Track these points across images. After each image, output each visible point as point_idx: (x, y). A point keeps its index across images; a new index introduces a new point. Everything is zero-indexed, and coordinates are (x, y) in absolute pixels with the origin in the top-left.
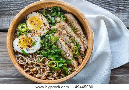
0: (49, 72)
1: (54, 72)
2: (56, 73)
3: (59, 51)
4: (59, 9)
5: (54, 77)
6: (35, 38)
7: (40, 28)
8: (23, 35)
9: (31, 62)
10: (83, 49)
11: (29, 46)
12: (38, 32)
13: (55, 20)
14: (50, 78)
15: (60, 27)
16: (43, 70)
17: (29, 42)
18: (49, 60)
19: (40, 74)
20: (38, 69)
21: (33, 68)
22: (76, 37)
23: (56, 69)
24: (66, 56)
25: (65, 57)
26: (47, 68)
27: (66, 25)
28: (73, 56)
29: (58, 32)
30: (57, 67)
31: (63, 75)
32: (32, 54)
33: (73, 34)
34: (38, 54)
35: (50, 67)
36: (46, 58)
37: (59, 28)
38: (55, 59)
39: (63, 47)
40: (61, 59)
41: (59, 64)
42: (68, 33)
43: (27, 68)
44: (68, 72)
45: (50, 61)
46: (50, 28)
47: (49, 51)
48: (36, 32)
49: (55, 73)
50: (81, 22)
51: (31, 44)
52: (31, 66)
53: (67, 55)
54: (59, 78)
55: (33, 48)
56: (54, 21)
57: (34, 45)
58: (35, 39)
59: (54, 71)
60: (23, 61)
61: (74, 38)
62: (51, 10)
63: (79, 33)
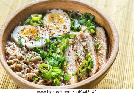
0: (35, 76)
1: (41, 78)
3: (62, 58)
4: (92, 18)
6: (44, 34)
7: (57, 28)
8: (32, 25)
9: (21, 57)
11: (30, 39)
13: (79, 27)
15: (81, 35)
19: (23, 73)
24: (68, 69)
25: (66, 69)
26: (36, 70)
27: (90, 37)
36: (42, 60)
37: (79, 36)
39: (70, 57)
42: (87, 47)
43: (12, 60)
46: (69, 32)
48: (50, 30)
51: (34, 37)
53: (70, 68)
57: (37, 41)
58: (42, 35)
60: (13, 50)
61: (91, 54)
62: (82, 15)
63: (101, 52)
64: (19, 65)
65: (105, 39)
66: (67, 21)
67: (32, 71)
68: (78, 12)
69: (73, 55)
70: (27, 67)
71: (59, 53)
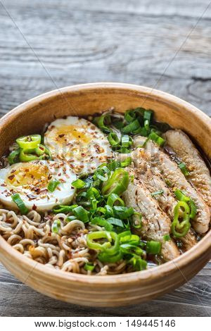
0: (85, 264)
1: (100, 264)
2: (106, 267)
4: (150, 115)
6: (62, 172)
7: (83, 155)
9: (34, 232)
10: (204, 219)
11: (36, 191)
12: (72, 163)
15: (143, 156)
16: (65, 256)
19: (55, 265)
20: (50, 250)
21: (37, 246)
24: (149, 229)
25: (143, 232)
26: (80, 250)
28: (171, 235)
29: (135, 169)
32: (42, 214)
35: (92, 252)
36: (84, 226)
37: (139, 157)
38: (111, 227)
39: (142, 204)
42: (165, 177)
46: (113, 157)
48: (69, 162)
49: (102, 268)
51: (44, 185)
52: (32, 242)
53: (152, 226)
55: (49, 194)
57: (54, 190)
58: (60, 175)
59: (102, 262)
60: (9, 224)
61: (182, 188)
62: (123, 117)
64: (39, 249)
66: (97, 136)
67: (73, 255)
68: (113, 112)
69: (148, 199)
70: (58, 251)
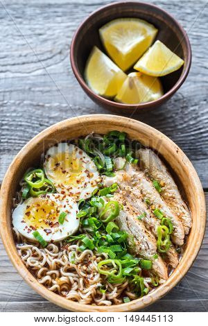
0: (99, 287)
1: (110, 286)
2: (116, 289)
3: (122, 236)
4: (124, 138)
5: (111, 298)
6: (66, 204)
7: (78, 182)
8: (35, 197)
9: (56, 263)
10: (180, 235)
11: (50, 224)
12: (71, 191)
13: (113, 163)
14: (101, 301)
15: (125, 179)
16: (84, 282)
17: (50, 213)
18: (99, 258)
19: (77, 290)
20: (72, 279)
21: (60, 276)
22: (163, 203)
23: (117, 279)
24: (140, 249)
25: (136, 251)
26: (94, 276)
27: (140, 175)
28: (157, 250)
29: (121, 192)
30: (120, 274)
31: (132, 295)
32: (57, 244)
33: (155, 197)
34: (72, 243)
35: (102, 276)
36: (92, 254)
37: (122, 182)
38: (114, 255)
39: (133, 229)
40: (128, 256)
41: (124, 267)
42: (144, 196)
43: (46, 275)
44: (145, 287)
45: (101, 260)
46: (101, 181)
47: (99, 236)
48: (68, 190)
49: (112, 290)
50: (176, 170)
51: (54, 218)
52: (56, 272)
53: (143, 248)
54: (123, 302)
55: (60, 227)
56: (110, 167)
57: (63, 222)
58: (65, 206)
59: (112, 284)
60: (36, 258)
61: (159, 207)
62: (103, 139)
63: (170, 195)
64: (63, 279)
65: (164, 169)
66: (85, 160)
67: (89, 280)
68: (94, 135)
69: (137, 224)
70: (79, 278)
71: (114, 230)
